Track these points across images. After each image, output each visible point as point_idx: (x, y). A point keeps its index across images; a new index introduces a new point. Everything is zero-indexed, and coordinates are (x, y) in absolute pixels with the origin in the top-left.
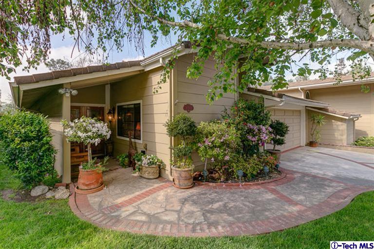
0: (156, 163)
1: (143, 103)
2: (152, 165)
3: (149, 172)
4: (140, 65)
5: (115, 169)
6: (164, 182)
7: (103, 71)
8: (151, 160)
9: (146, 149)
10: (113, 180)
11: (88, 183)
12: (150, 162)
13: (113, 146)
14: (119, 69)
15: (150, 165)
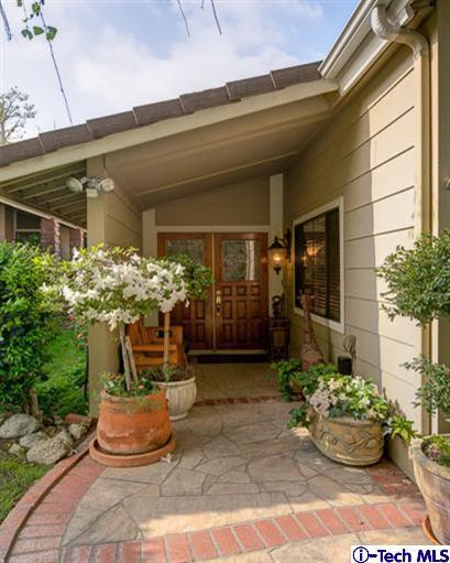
0: (362, 411)
1: (345, 208)
2: (342, 415)
3: (336, 438)
4: (320, 76)
5: (257, 400)
6: (387, 492)
7: (183, 114)
8: (343, 397)
9: (353, 353)
10: (221, 433)
11: (112, 435)
12: (339, 405)
13: (288, 331)
14: (238, 100)
15: (335, 416)
